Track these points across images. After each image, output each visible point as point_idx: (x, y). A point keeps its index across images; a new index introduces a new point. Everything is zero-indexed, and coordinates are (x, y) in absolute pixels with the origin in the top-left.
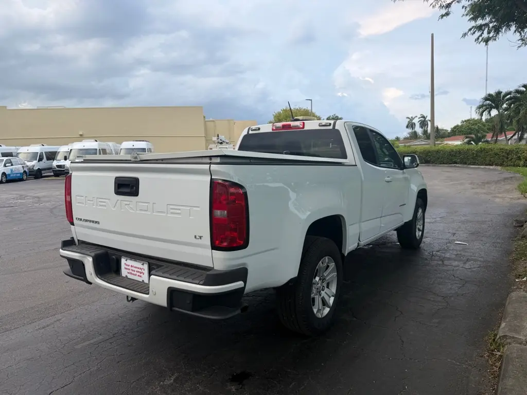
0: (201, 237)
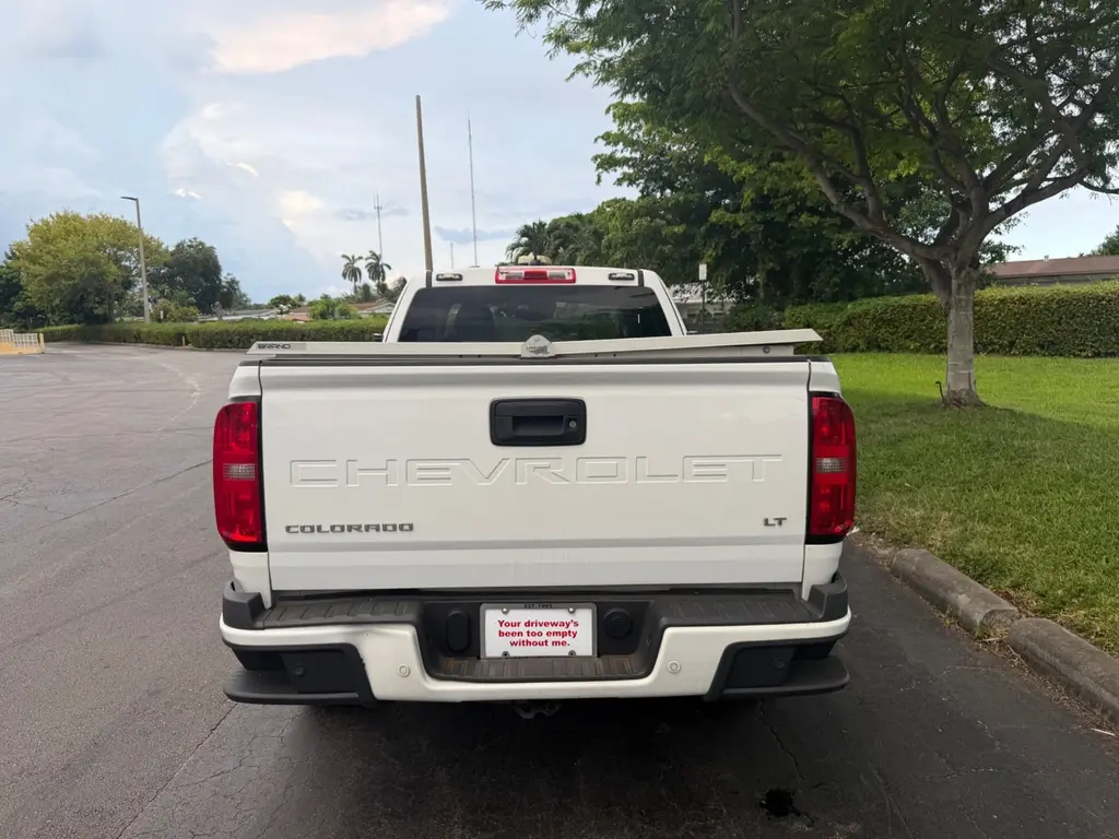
0: (780, 521)
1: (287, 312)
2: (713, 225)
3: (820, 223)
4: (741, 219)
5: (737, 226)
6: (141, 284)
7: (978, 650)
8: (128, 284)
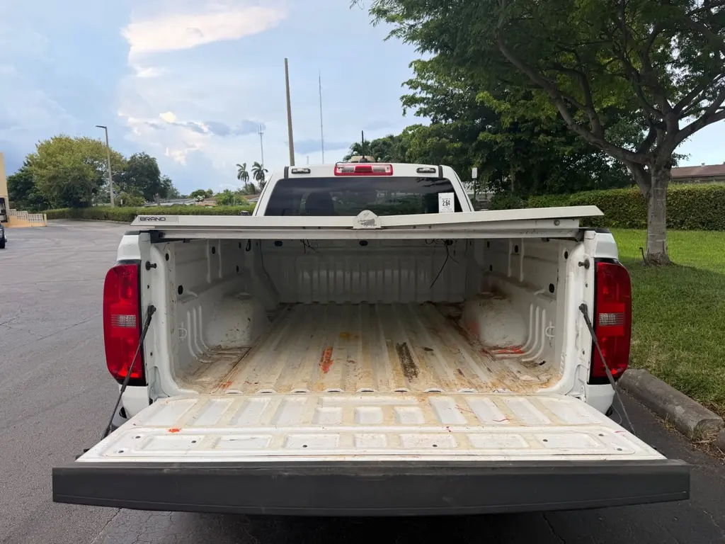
1: (202, 201)
2: (481, 142)
3: (552, 141)
4: (499, 138)
5: (496, 143)
6: (109, 182)
7: (693, 450)
8: (101, 182)
